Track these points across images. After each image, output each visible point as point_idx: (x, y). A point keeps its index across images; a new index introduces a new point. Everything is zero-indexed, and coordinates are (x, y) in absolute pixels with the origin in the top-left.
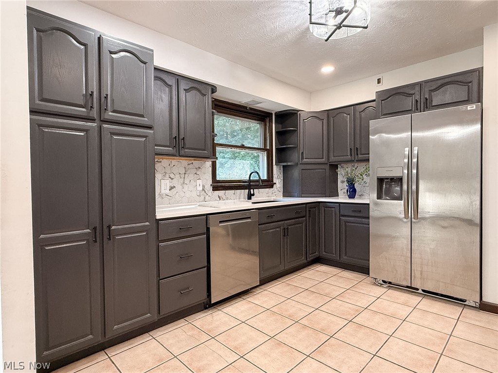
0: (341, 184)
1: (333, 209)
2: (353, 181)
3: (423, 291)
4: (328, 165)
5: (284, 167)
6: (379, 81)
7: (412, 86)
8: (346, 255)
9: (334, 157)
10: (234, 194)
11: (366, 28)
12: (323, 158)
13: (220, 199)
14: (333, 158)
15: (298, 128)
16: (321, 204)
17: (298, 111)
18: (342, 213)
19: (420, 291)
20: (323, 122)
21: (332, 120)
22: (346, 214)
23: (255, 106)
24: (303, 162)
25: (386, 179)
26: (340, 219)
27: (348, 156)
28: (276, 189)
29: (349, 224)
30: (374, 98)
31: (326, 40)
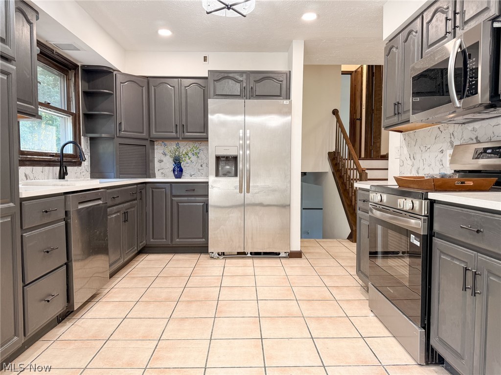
0: (159, 163)
1: (164, 190)
2: (179, 160)
3: (251, 253)
4: (149, 141)
5: (91, 139)
6: (205, 59)
7: (242, 73)
8: (178, 237)
9: (156, 132)
10: (42, 172)
11: (244, 16)
12: (143, 133)
13: (27, 179)
14: (154, 133)
15: (113, 92)
16: (148, 185)
17: (114, 70)
18: (174, 193)
19: (249, 255)
20: (142, 90)
21: (153, 89)
22: (178, 194)
23: (62, 52)
24: (121, 135)
25: (222, 157)
26: (172, 200)
27: (173, 132)
28: (84, 168)
29: (182, 204)
30: (207, 75)
31: (208, 13)
